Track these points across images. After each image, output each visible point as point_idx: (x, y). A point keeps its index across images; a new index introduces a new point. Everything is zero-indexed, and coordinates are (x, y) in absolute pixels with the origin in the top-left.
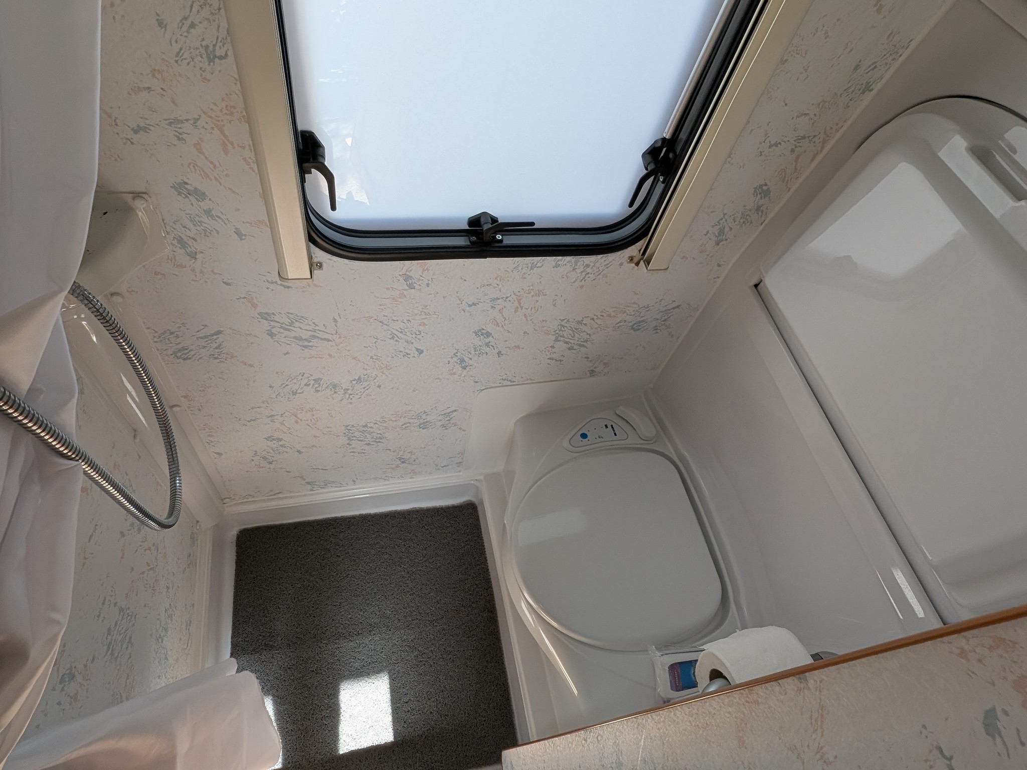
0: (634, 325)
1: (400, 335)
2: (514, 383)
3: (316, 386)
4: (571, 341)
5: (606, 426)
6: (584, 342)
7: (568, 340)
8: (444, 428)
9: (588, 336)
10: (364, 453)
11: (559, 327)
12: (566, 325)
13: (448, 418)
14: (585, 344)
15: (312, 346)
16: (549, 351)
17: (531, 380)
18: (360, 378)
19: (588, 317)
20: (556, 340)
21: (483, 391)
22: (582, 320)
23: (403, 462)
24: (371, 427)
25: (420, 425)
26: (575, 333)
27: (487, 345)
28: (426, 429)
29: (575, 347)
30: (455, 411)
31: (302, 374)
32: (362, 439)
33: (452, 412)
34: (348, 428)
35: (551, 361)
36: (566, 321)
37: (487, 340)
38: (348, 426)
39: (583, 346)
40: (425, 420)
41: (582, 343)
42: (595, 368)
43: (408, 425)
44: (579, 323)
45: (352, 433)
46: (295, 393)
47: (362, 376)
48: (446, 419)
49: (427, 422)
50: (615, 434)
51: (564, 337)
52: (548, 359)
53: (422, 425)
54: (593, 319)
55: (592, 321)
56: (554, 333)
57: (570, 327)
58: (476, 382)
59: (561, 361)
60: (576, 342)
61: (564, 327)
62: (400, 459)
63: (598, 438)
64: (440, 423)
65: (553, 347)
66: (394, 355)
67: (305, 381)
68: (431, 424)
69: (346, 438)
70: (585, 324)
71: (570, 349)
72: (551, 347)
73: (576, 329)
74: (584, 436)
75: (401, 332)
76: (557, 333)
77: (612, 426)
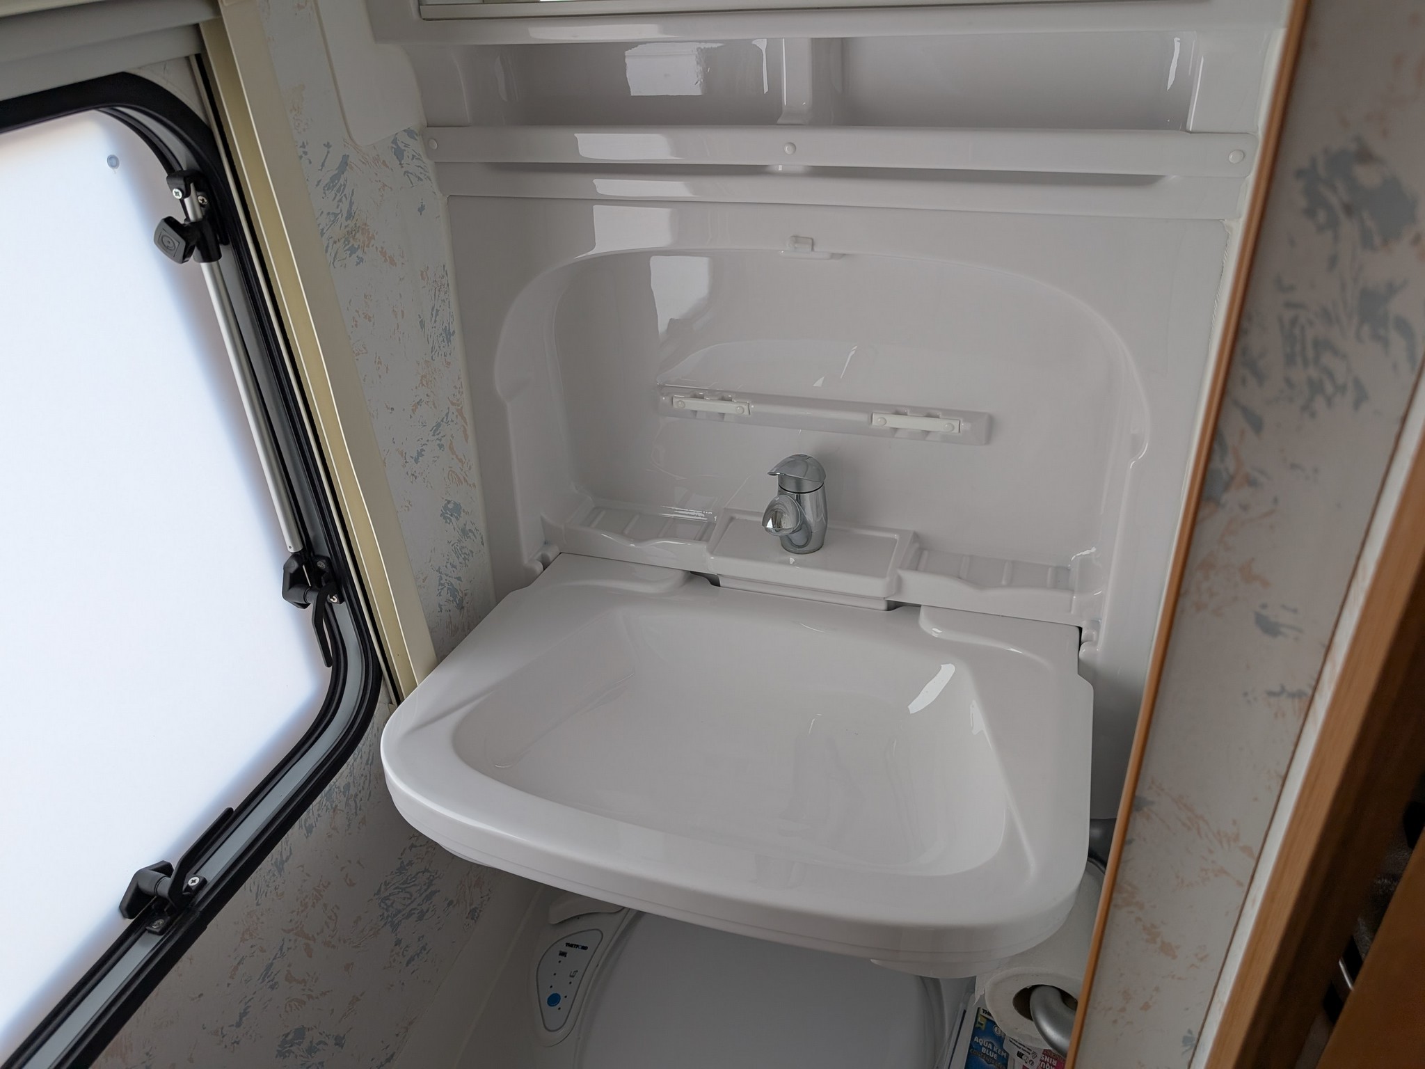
4: (413, 906)
5: (563, 954)
6: (428, 887)
7: (408, 909)
9: (427, 875)
11: (382, 905)
12: (387, 894)
14: (432, 888)
16: (398, 954)
19: (405, 849)
20: (394, 927)
22: (402, 862)
26: (407, 890)
27: (311, 1050)
29: (425, 907)
35: (413, 963)
36: (383, 887)
37: (305, 1045)
39: (434, 893)
41: (428, 893)
42: (471, 905)
44: (401, 869)
50: (584, 948)
51: (399, 911)
52: (407, 965)
54: (413, 846)
55: (413, 849)
56: (382, 923)
57: (396, 888)
59: (424, 948)
60: (420, 900)
61: (387, 898)
63: (572, 979)
65: (398, 943)
70: (410, 863)
71: (420, 918)
72: (396, 945)
73: (404, 883)
74: (554, 1000)
76: (388, 916)
77: (568, 945)
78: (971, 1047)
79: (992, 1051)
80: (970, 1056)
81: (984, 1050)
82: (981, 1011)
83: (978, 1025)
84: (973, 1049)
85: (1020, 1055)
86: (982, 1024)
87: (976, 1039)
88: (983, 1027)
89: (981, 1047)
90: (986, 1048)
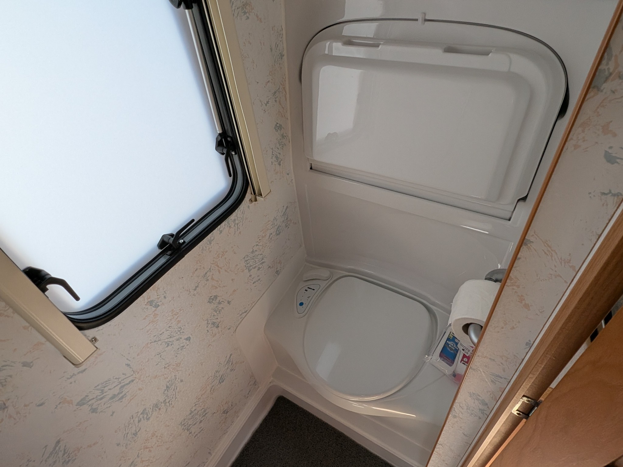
0: (276, 232)
1: (171, 340)
2: (248, 312)
3: (145, 416)
4: (256, 265)
5: (306, 290)
6: (262, 260)
7: (254, 266)
8: (233, 370)
9: (262, 256)
10: (202, 430)
11: (246, 262)
12: (247, 259)
13: (231, 363)
14: (263, 261)
15: (125, 394)
16: (250, 279)
17: (254, 302)
18: (167, 387)
19: (254, 246)
20: (249, 271)
21: (237, 331)
22: (253, 250)
23: (227, 412)
24: (195, 410)
25: (219, 381)
26: (255, 259)
27: (219, 303)
28: (225, 381)
29: (260, 266)
30: (231, 355)
31: (132, 417)
32: (195, 422)
33: (230, 357)
34: (183, 423)
35: (255, 283)
36: (246, 257)
37: (218, 301)
38: (181, 423)
39: (263, 262)
40: (220, 376)
41: (262, 262)
42: (277, 269)
43: (213, 388)
44: (253, 252)
45: (187, 425)
46: (135, 434)
47: (168, 384)
48: (230, 364)
49: (222, 376)
50: (314, 290)
51: (251, 266)
52: (253, 284)
53: (221, 381)
54: (257, 245)
55: (257, 246)
56: (246, 268)
57: (251, 258)
58: (229, 329)
59: (259, 279)
60: (259, 263)
61: (247, 260)
62: (224, 412)
63: (308, 299)
64: (229, 370)
66: (176, 355)
67: (137, 420)
68: (225, 376)
69: (186, 431)
70: (256, 251)
71: (258, 270)
72: (250, 276)
73: (254, 257)
74: (301, 304)
75: (171, 337)
76: (247, 267)
77: (308, 288)
78: (445, 343)
79: (453, 346)
80: (444, 347)
81: (450, 346)
82: (451, 333)
83: (449, 337)
84: (446, 344)
85: (463, 350)
86: (451, 337)
87: (448, 342)
88: (451, 338)
89: (449, 345)
90: (451, 345)
